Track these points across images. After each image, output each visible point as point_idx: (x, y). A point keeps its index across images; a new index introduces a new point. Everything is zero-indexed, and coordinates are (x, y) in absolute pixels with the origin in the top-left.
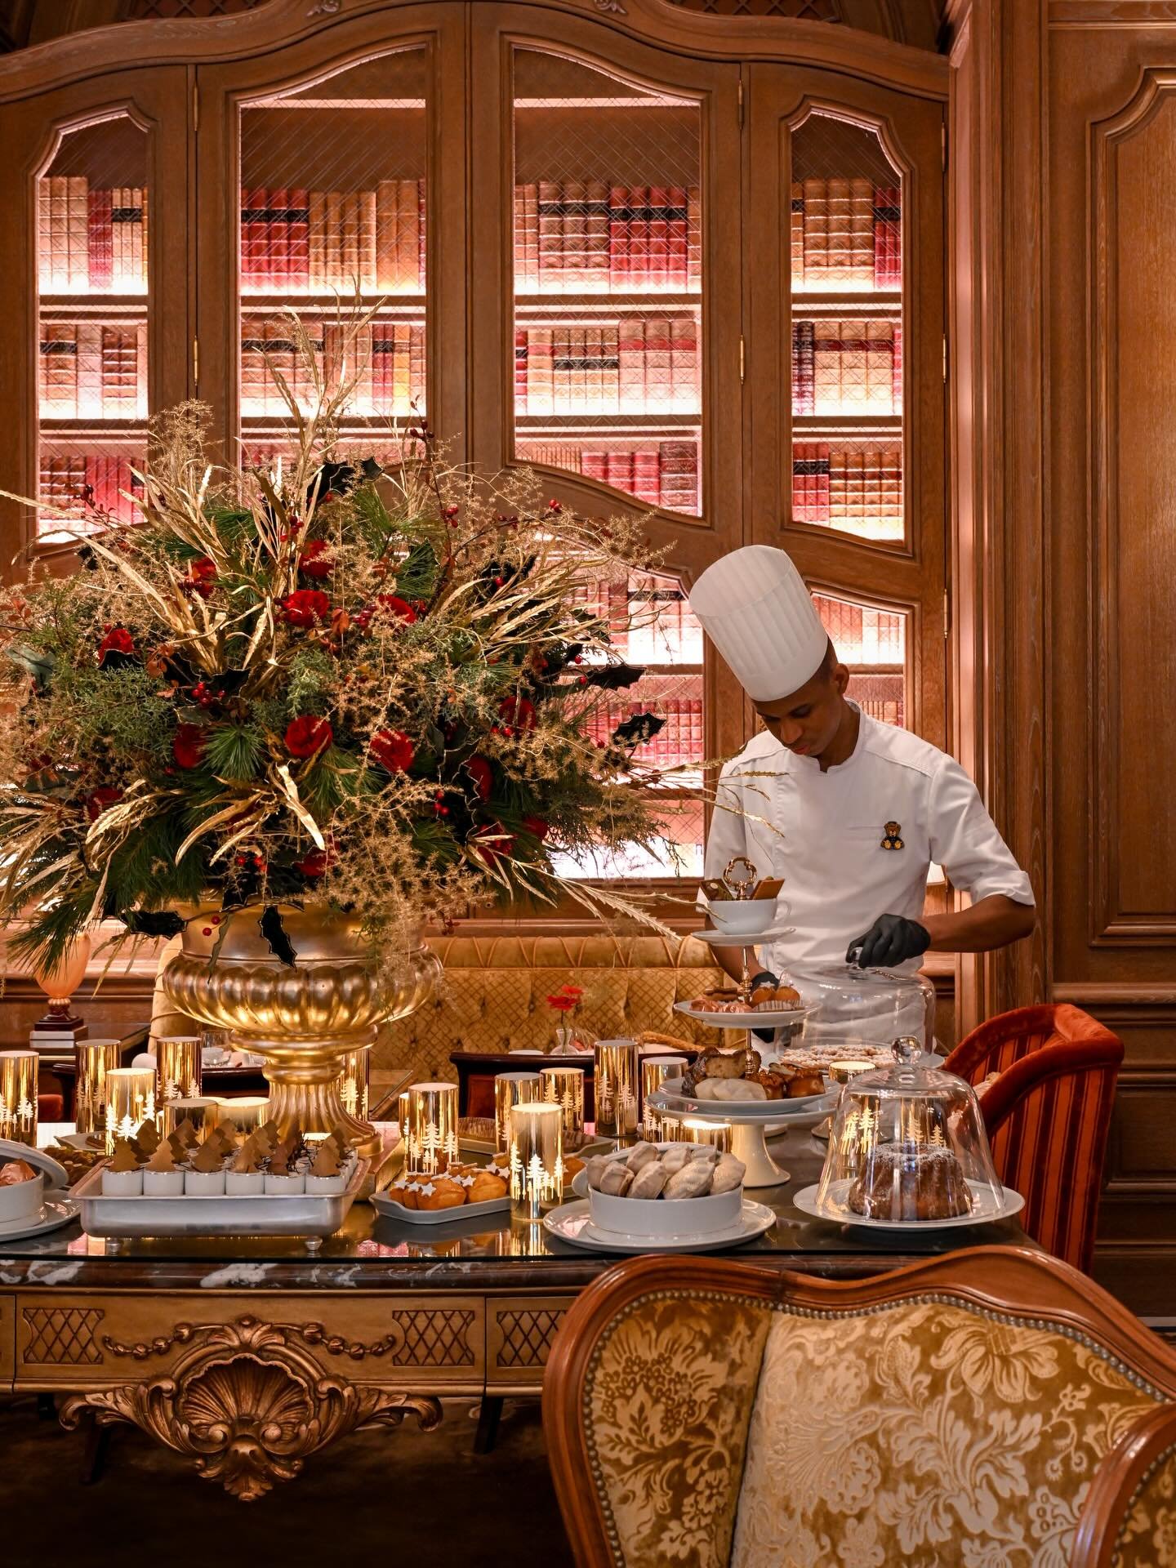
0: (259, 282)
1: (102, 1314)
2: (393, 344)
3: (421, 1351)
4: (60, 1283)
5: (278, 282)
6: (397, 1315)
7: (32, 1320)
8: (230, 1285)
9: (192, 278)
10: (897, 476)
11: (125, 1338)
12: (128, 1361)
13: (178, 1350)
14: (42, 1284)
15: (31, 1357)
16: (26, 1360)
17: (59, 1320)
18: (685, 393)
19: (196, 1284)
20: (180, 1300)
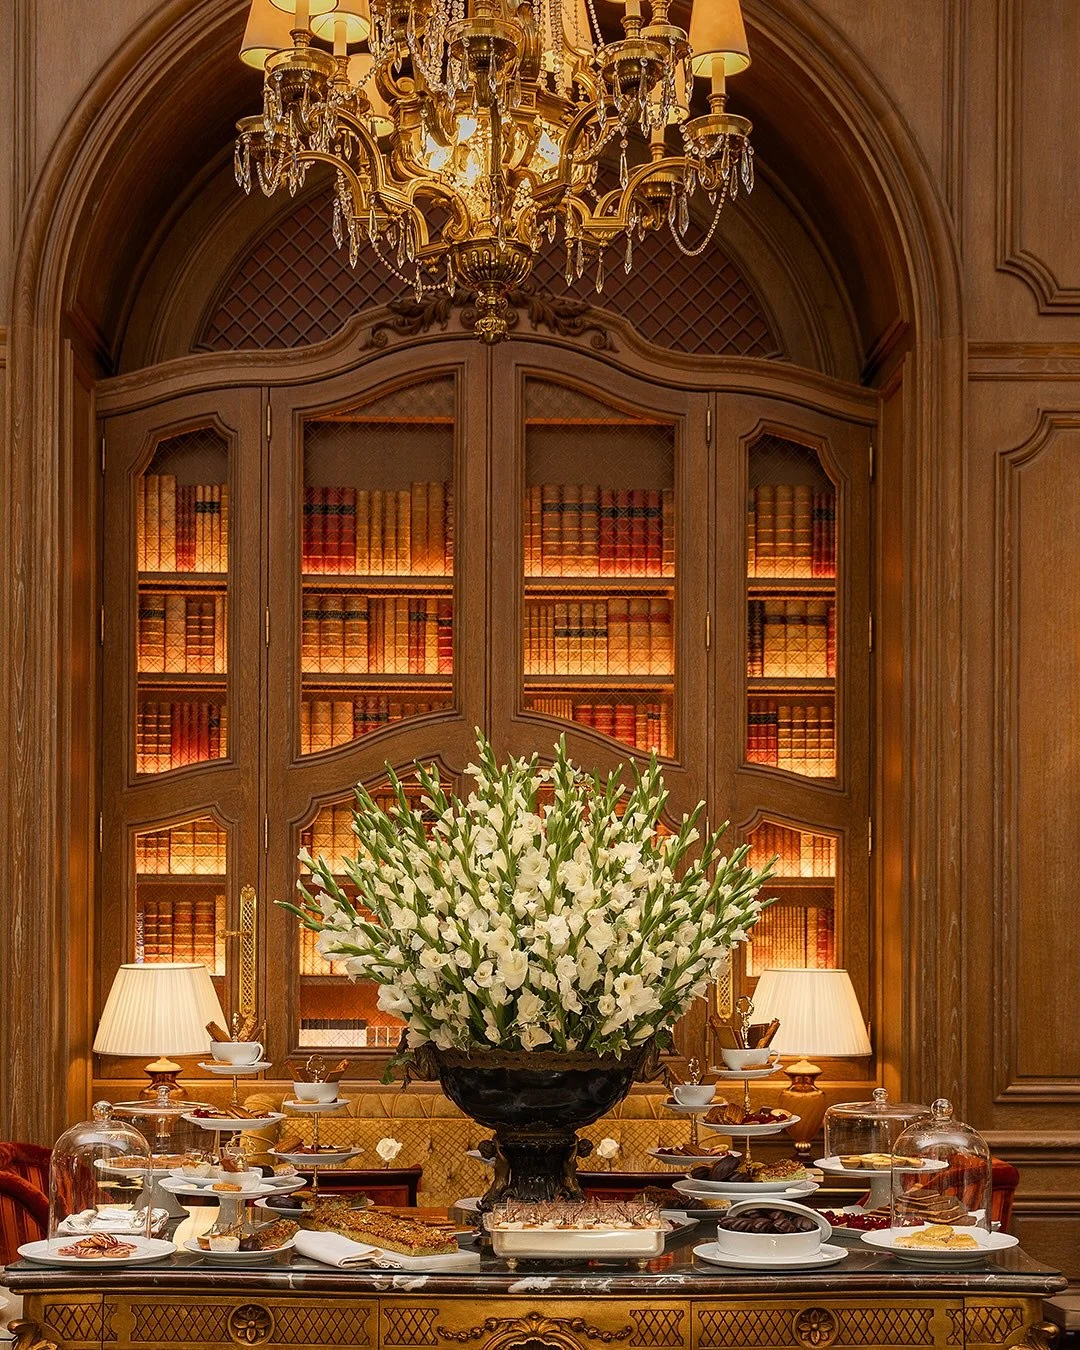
0: (315, 563)
1: (437, 1312)
2: (426, 615)
3: (648, 1338)
4: (415, 1290)
5: (331, 563)
6: (633, 1313)
7: (390, 1316)
8: (527, 1291)
9: (264, 560)
10: (831, 726)
11: (454, 1327)
12: (455, 1343)
13: (488, 1336)
14: (403, 1291)
15: (389, 1341)
16: (386, 1343)
17: (408, 1316)
18: (662, 657)
19: (504, 1290)
20: (490, 1302)
